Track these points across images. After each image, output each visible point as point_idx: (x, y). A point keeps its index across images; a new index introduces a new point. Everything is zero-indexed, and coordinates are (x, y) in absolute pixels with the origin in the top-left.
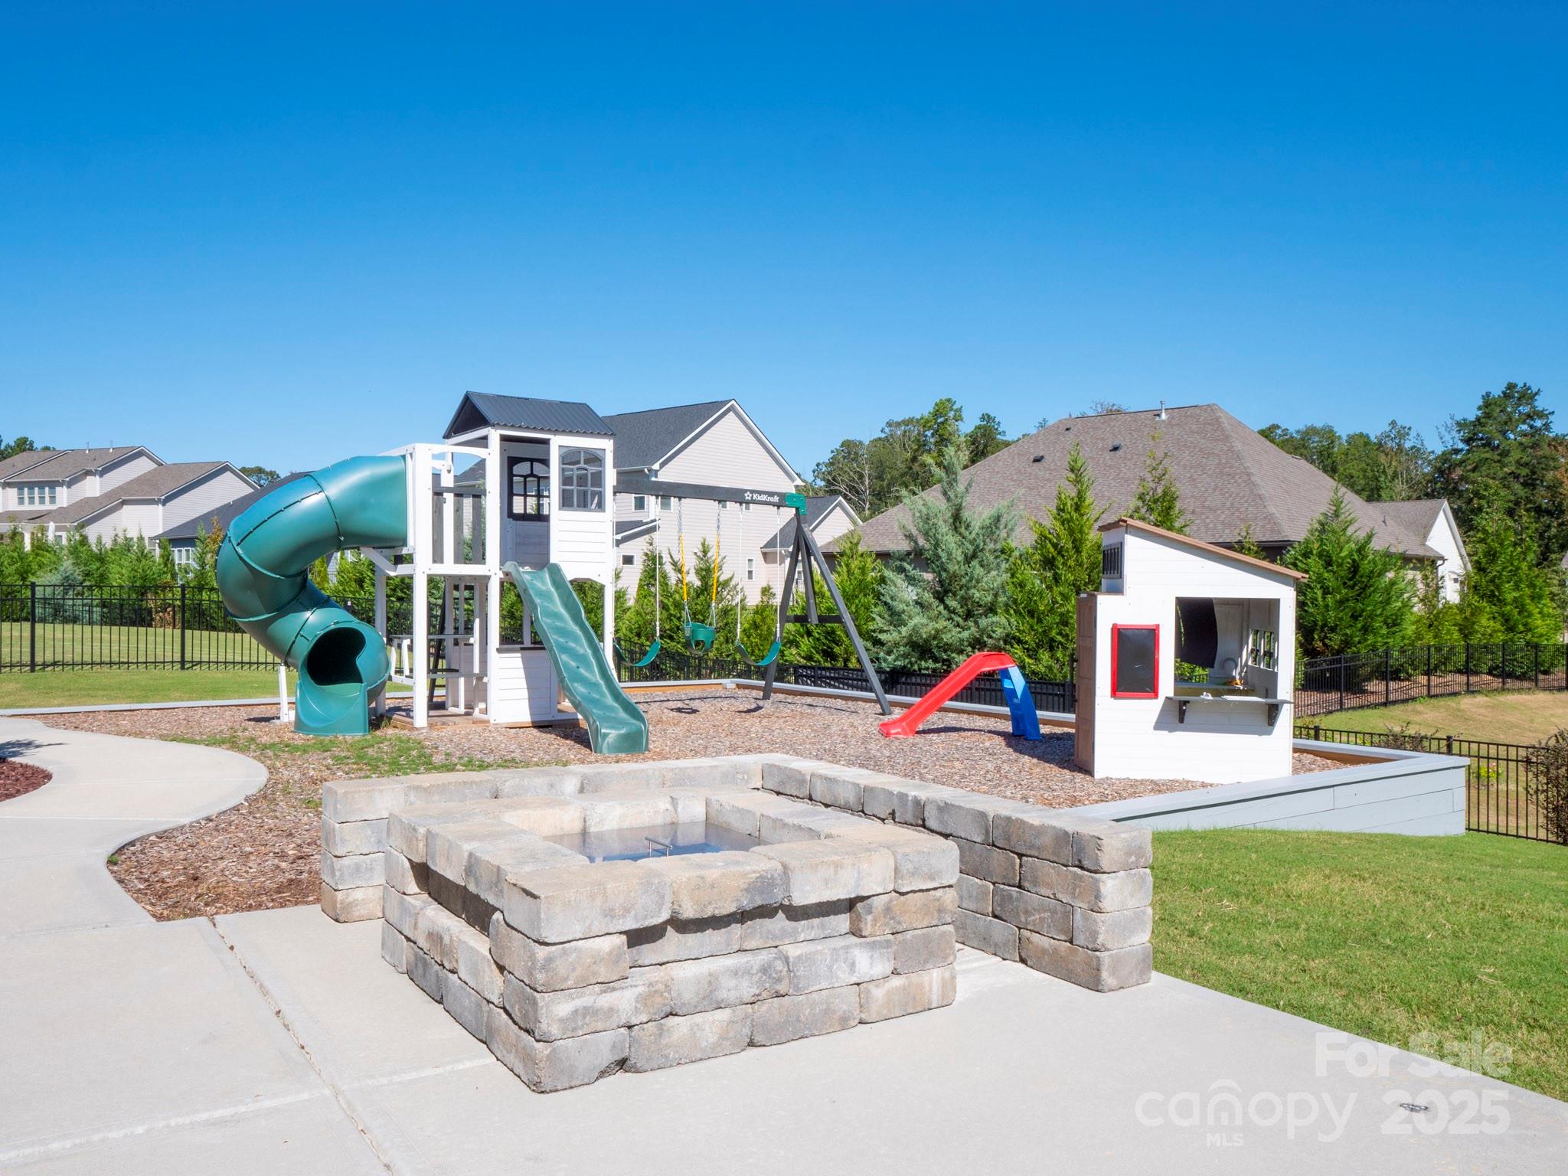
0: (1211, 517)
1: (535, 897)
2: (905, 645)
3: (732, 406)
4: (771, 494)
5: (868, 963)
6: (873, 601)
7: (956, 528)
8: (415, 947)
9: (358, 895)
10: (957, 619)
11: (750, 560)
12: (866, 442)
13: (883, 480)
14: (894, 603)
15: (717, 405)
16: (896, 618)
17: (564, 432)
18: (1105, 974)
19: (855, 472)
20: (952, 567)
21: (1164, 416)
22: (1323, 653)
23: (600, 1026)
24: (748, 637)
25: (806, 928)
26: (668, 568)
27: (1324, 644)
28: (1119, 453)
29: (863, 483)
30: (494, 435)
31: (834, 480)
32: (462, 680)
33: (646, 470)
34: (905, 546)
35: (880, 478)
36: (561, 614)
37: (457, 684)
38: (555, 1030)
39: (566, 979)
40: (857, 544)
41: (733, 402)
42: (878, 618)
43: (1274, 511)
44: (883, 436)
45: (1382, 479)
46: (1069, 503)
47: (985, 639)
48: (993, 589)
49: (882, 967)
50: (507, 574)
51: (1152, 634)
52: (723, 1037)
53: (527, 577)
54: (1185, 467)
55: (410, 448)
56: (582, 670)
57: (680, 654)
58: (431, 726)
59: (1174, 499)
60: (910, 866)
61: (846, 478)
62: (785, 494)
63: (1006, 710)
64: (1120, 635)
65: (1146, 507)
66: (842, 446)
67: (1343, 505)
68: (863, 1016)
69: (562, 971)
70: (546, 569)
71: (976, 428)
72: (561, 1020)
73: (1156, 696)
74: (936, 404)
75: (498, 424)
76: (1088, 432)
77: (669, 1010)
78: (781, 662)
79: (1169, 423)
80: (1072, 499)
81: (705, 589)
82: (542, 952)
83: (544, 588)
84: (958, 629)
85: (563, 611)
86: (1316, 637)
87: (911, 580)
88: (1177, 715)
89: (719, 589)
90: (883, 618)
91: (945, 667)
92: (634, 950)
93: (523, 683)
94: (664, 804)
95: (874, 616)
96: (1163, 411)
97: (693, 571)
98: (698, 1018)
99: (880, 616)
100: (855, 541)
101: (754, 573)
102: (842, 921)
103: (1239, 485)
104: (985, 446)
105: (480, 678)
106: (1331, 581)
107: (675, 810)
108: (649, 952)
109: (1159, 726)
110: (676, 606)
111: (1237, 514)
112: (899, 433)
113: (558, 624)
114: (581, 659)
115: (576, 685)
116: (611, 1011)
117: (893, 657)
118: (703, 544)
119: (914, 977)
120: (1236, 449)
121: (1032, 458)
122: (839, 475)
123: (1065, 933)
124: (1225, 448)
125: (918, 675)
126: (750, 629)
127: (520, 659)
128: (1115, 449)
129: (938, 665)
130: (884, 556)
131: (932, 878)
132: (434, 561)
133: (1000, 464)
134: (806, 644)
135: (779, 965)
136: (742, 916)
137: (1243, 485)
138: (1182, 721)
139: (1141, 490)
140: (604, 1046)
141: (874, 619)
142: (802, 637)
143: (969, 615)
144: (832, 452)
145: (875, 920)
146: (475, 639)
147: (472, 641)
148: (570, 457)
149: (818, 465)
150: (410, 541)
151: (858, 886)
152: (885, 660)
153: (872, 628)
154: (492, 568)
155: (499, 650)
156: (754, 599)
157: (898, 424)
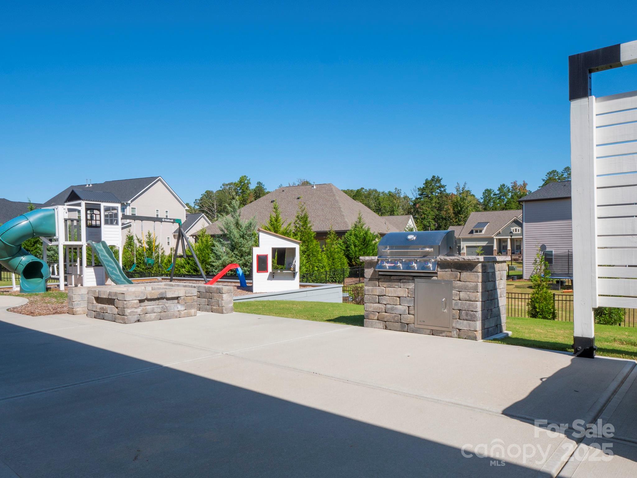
0: (328, 222)
1: (124, 294)
2: (221, 266)
3: (160, 179)
4: (171, 219)
5: (180, 307)
6: (210, 252)
7: (237, 227)
8: (97, 312)
9: (78, 309)
10: (238, 257)
11: (168, 238)
12: (215, 192)
13: (221, 206)
14: (217, 253)
15: (154, 178)
16: (218, 257)
17: (105, 202)
18: (224, 311)
19: (211, 203)
20: (236, 240)
21: (315, 187)
22: (356, 266)
23: (135, 314)
24: (167, 265)
25: (170, 302)
26: (136, 241)
27: (356, 263)
28: (300, 200)
29: (214, 207)
30: (83, 203)
31: (202, 206)
32: (73, 276)
33: (125, 203)
34: (221, 233)
35: (220, 205)
36: (106, 256)
37: (72, 278)
38: (128, 314)
39: (129, 306)
40: (205, 232)
41: (160, 177)
42: (212, 258)
43: (347, 220)
44: (221, 189)
45: (394, 208)
46: (273, 219)
47: (247, 263)
48: (249, 247)
49: (183, 308)
50: (88, 244)
51: (266, 257)
52: (155, 317)
53: (95, 245)
54: (320, 205)
55: (56, 207)
56: (114, 271)
57: (141, 272)
58: (65, 290)
59: (307, 218)
60: (188, 292)
61: (207, 205)
62: (175, 219)
63: (239, 281)
64: (259, 257)
65: (299, 220)
66: (206, 193)
67: (361, 219)
68: (180, 316)
69: (129, 305)
70: (100, 243)
71: (256, 187)
72: (129, 313)
73: (267, 272)
74: (240, 178)
75: (84, 200)
76: (290, 192)
77: (146, 312)
78: (179, 273)
79: (316, 190)
80: (275, 218)
81: (150, 249)
82: (125, 302)
83: (100, 248)
84: (239, 260)
85: (107, 255)
86: (353, 260)
87: (223, 245)
88: (273, 276)
89: (155, 248)
90: (214, 258)
91: (235, 273)
92: (140, 303)
93: (94, 277)
94: (143, 288)
95: (211, 257)
96: (315, 185)
97: (145, 242)
98: (151, 314)
99: (213, 257)
100: (204, 231)
101: (170, 243)
102: (176, 301)
103: (337, 211)
104: (260, 194)
105: (80, 275)
106: (357, 243)
107: (145, 289)
108: (142, 304)
109: (268, 279)
110: (139, 255)
111: (336, 221)
112: (227, 188)
113: (106, 258)
114: (114, 268)
115: (112, 275)
116: (137, 312)
117: (217, 270)
118: (149, 233)
119: (189, 311)
120: (337, 199)
121: (271, 201)
122: (205, 204)
123: (217, 305)
124: (333, 199)
125: (226, 276)
126: (167, 262)
127: (93, 270)
128: (298, 198)
129: (233, 273)
130: (213, 236)
131: (192, 294)
132: (66, 241)
133: (260, 203)
134: (187, 267)
135: (165, 307)
136: (158, 299)
137: (338, 211)
138: (273, 278)
139: (297, 214)
140: (136, 318)
141: (211, 258)
142: (186, 264)
143: (242, 256)
144: (202, 195)
145: (182, 301)
146: (78, 264)
147: (77, 264)
148: (107, 209)
149: (196, 200)
150: (57, 235)
151: (178, 294)
152: (215, 272)
153: (210, 261)
154: (83, 242)
155: (86, 267)
156: (167, 253)
157: (227, 185)
